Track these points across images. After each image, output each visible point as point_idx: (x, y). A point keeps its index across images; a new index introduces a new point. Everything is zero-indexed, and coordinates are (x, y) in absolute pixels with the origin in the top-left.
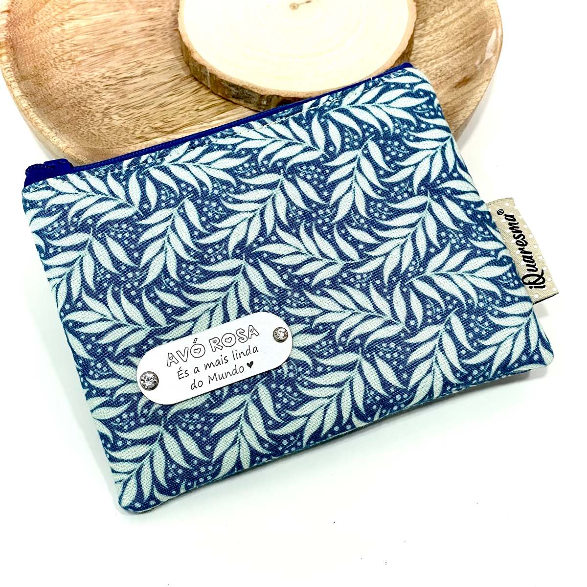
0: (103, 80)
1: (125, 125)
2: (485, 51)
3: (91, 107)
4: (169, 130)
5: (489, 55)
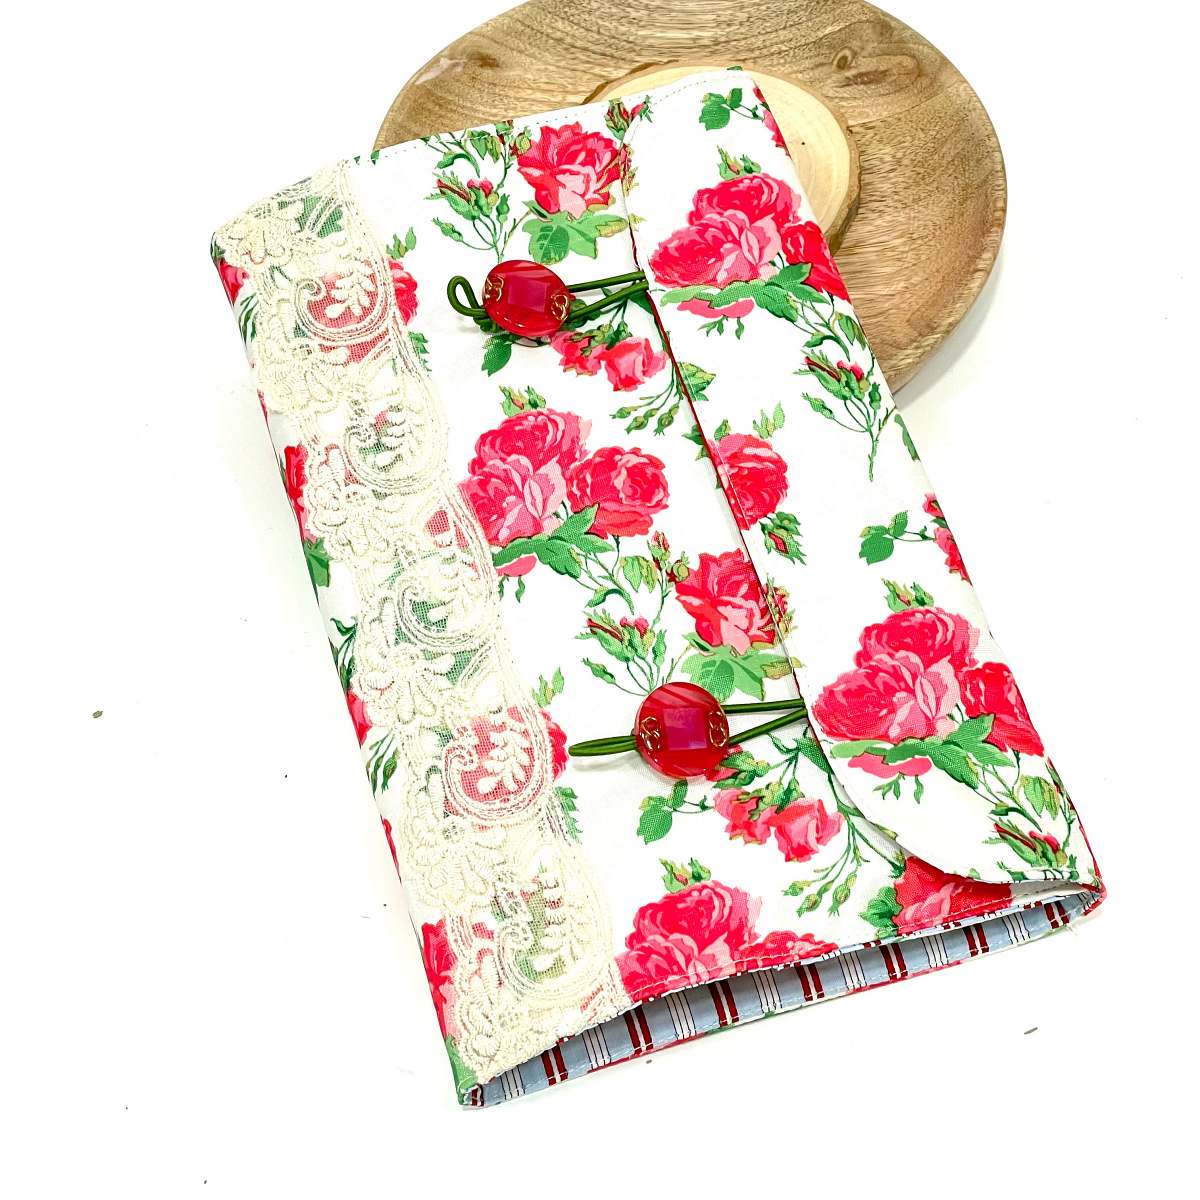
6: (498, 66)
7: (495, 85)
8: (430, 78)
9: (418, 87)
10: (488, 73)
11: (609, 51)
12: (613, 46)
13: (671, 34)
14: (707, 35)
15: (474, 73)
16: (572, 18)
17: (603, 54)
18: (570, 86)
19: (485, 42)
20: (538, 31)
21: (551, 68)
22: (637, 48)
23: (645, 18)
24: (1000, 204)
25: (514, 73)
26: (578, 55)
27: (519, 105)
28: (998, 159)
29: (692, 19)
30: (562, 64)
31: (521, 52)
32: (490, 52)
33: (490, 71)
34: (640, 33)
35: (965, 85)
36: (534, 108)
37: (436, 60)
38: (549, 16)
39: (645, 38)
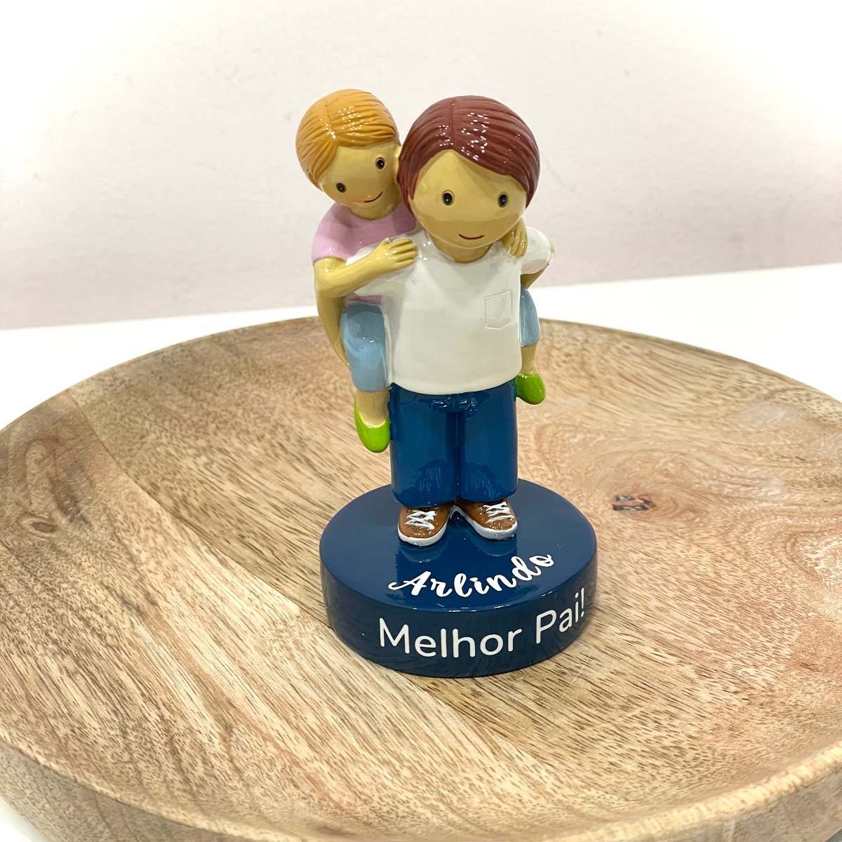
0: (293, 441)
1: (184, 469)
3: (219, 434)
4: (184, 513)
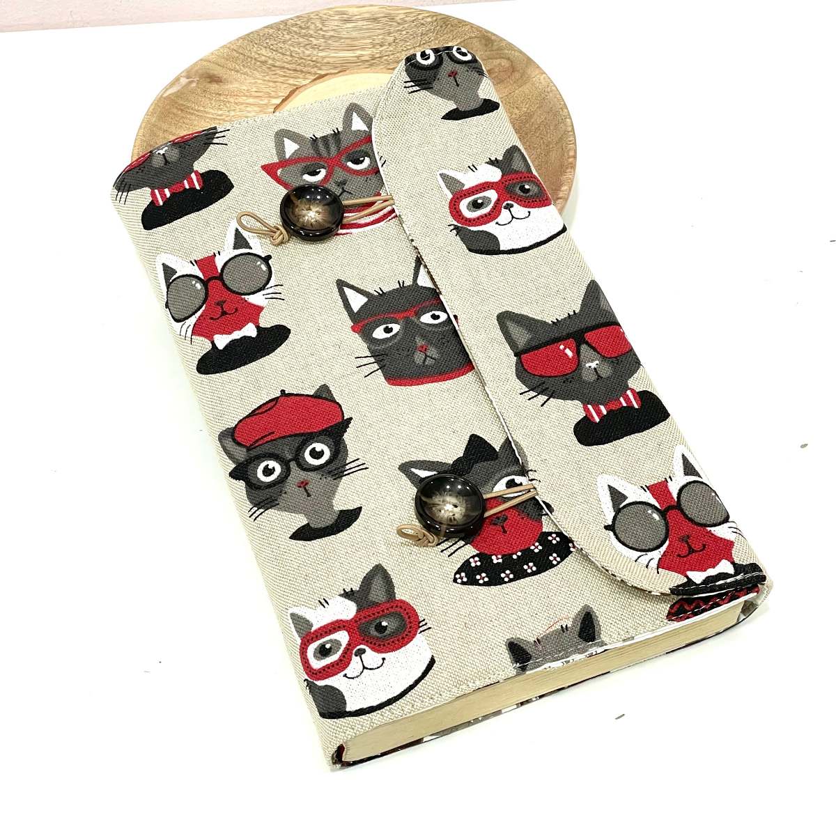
2: (182, 88)
5: (184, 81)
6: (221, 82)
7: (220, 95)
8: (173, 92)
9: (165, 98)
10: (214, 87)
11: (299, 68)
12: (302, 65)
13: (342, 54)
14: (366, 53)
15: (205, 87)
16: (272, 47)
17: (295, 70)
18: (273, 93)
19: (212, 66)
20: (248, 57)
21: (259, 81)
22: (319, 65)
23: (323, 44)
24: (572, 153)
25: (233, 86)
26: (278, 72)
27: (238, 107)
28: (569, 124)
29: (356, 43)
30: (267, 78)
31: (237, 71)
32: (216, 73)
33: (216, 86)
34: (320, 54)
35: (544, 75)
36: (248, 109)
37: (177, 80)
38: (255, 46)
39: (323, 58)
